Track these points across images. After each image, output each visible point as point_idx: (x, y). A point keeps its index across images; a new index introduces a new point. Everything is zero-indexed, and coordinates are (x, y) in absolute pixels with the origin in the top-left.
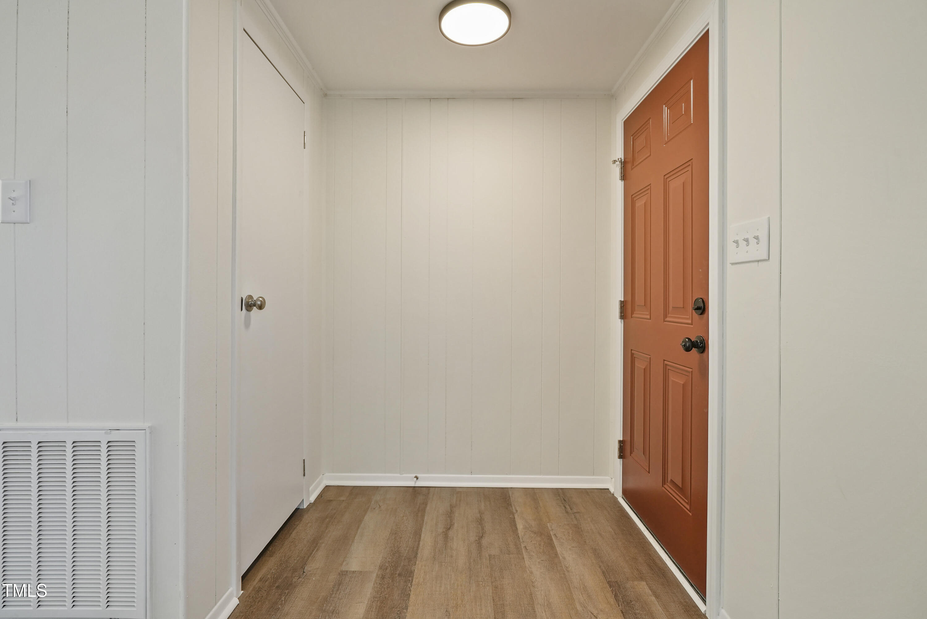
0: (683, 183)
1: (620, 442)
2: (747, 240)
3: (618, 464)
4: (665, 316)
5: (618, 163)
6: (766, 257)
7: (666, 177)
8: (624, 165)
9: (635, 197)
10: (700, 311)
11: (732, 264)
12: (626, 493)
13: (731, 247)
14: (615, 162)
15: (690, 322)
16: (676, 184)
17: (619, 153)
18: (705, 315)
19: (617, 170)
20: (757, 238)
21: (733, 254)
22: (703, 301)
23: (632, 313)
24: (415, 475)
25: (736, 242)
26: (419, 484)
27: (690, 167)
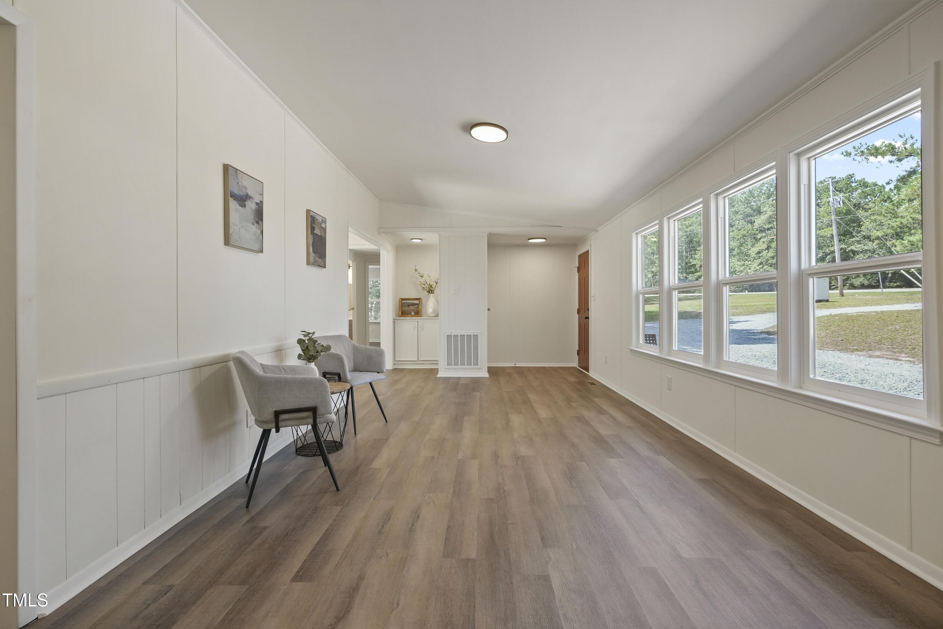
1: (578, 350)
3: (577, 357)
8: (578, 268)
9: (581, 279)
11: (592, 301)
12: (579, 366)
14: (576, 267)
15: (587, 313)
17: (577, 265)
18: (589, 311)
19: (576, 269)
21: (592, 299)
22: (588, 308)
23: (580, 312)
24: (514, 364)
25: (592, 297)
26: (516, 366)
27: (587, 278)
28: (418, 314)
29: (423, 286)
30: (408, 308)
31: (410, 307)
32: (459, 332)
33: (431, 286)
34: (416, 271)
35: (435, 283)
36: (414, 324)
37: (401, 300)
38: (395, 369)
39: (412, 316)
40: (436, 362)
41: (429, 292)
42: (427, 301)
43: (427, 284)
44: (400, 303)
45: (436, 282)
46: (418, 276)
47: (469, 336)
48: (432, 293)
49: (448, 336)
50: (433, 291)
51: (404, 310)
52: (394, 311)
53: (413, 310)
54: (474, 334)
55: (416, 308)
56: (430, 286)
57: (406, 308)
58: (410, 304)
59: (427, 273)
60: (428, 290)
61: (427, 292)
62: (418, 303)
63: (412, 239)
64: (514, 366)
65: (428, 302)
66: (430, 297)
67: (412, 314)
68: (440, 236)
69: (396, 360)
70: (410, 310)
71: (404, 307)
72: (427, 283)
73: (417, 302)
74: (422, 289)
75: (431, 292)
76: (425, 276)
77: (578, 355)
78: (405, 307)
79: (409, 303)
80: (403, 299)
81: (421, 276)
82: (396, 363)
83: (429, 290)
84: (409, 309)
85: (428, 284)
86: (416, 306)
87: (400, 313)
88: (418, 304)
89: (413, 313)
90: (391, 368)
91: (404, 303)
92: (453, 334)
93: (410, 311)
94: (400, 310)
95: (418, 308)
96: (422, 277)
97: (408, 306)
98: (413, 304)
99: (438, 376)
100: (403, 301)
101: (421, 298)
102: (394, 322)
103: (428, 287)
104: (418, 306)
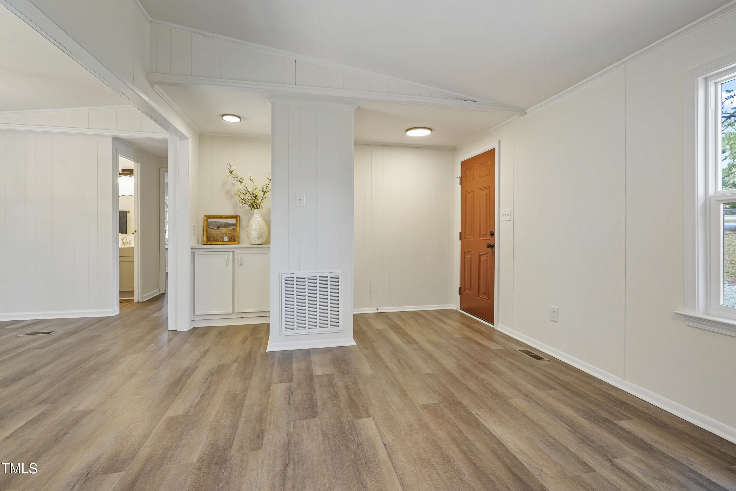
0: (486, 193)
1: (460, 288)
2: (506, 215)
3: (458, 297)
4: (479, 237)
5: (459, 178)
6: (510, 220)
7: (480, 189)
8: (461, 179)
9: (466, 193)
10: (492, 235)
11: (502, 221)
12: (462, 309)
13: (501, 216)
14: (457, 177)
15: (488, 239)
16: (484, 193)
17: (459, 175)
18: (494, 236)
19: (458, 181)
20: (508, 214)
21: (502, 218)
22: (493, 232)
23: (465, 237)
24: (377, 308)
25: (503, 215)
26: (378, 311)
27: (489, 189)
28: (234, 240)
29: (243, 197)
30: (218, 230)
31: (221, 228)
32: (306, 273)
33: (256, 197)
34: (231, 172)
35: (261, 194)
36: (227, 256)
37: (206, 218)
38: (195, 329)
39: (225, 243)
40: (266, 314)
41: (252, 206)
42: (249, 220)
43: (249, 194)
44: (204, 223)
45: (263, 191)
46: (234, 180)
47: (324, 279)
48: (257, 208)
49: (286, 279)
50: (259, 205)
51: (211, 233)
52: (194, 235)
53: (225, 234)
54: (332, 274)
55: (231, 230)
56: (253, 197)
57: (215, 231)
58: (221, 225)
59: (250, 175)
60: (250, 202)
61: (250, 206)
62: (235, 223)
63: (223, 115)
64: (376, 312)
65: (251, 221)
66: (253, 214)
67: (224, 240)
68: (273, 105)
69: (195, 314)
70: (221, 233)
71: (211, 229)
72: (249, 192)
73: (233, 221)
74: (241, 201)
75: (255, 206)
76: (247, 182)
77: (460, 294)
78: (213, 228)
79: (220, 222)
80: (209, 217)
81: (240, 181)
82: (197, 318)
83: (252, 204)
84: (219, 232)
85: (251, 193)
86: (231, 228)
87: (205, 239)
88: (234, 225)
89: (226, 239)
90: (187, 329)
91: (211, 222)
92: (295, 276)
93: (220, 235)
94: (205, 234)
95: (234, 230)
96: (242, 182)
97: (218, 228)
98: (227, 225)
99: (269, 350)
100: (209, 220)
101: (239, 216)
102: (192, 253)
103: (250, 198)
104: (234, 227)
